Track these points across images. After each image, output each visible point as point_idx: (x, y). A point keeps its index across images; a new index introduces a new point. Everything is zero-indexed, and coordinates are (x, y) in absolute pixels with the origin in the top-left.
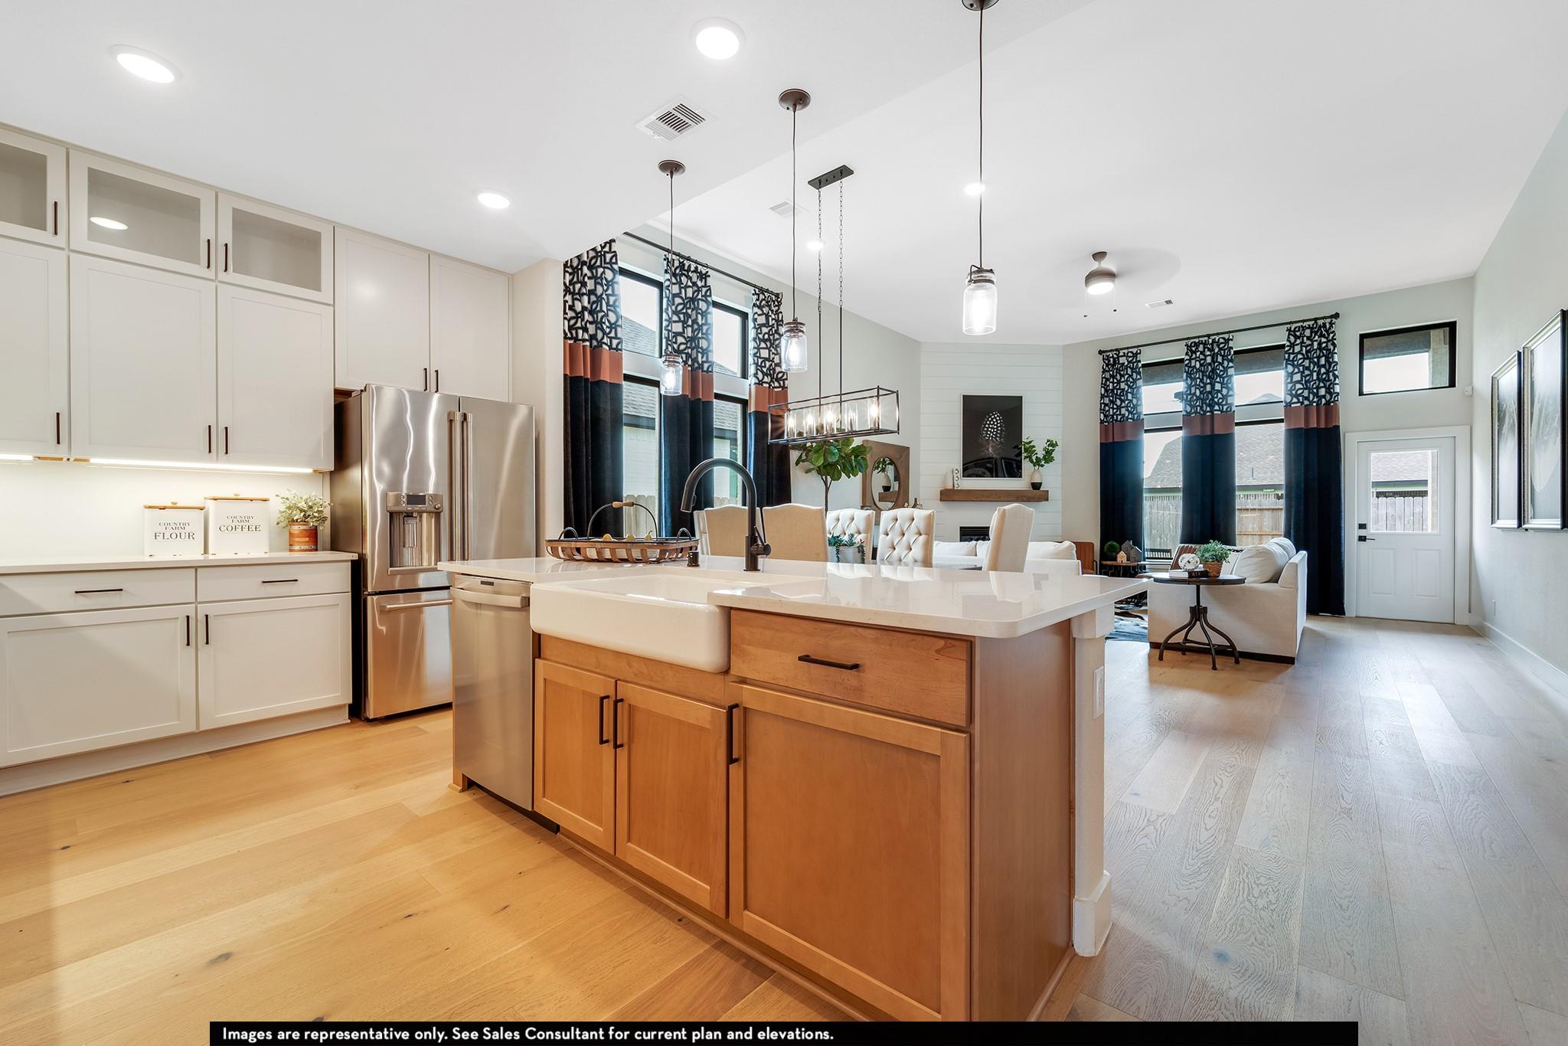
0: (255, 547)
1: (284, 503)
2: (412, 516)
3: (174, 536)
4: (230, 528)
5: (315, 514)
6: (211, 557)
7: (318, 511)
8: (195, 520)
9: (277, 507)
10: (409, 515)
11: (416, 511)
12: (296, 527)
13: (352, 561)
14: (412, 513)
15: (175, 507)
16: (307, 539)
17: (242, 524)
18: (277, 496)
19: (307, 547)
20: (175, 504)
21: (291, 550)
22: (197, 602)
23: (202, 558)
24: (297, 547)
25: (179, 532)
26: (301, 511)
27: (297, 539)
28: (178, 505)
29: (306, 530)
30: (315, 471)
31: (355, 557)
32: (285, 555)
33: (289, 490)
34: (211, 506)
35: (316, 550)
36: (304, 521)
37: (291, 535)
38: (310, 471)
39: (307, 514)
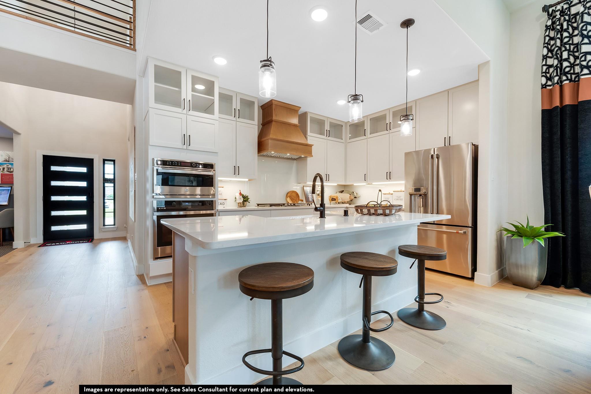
4: (396, 199)
17: (399, 198)
28: (390, 193)
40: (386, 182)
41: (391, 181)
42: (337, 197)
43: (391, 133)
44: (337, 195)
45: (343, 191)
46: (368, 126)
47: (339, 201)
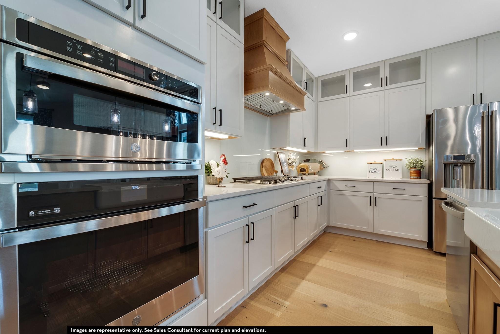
0: (397, 177)
1: (408, 161)
2: (457, 165)
3: (374, 172)
4: (389, 170)
5: (419, 165)
6: (384, 179)
7: (420, 164)
8: (379, 167)
9: (406, 162)
10: (456, 165)
11: (459, 163)
12: (412, 170)
13: (428, 184)
14: (457, 164)
15: (375, 163)
16: (416, 174)
17: (393, 168)
18: (406, 158)
19: (416, 177)
20: (375, 162)
21: (411, 178)
22: (373, 192)
23: (381, 179)
24: (412, 177)
25: (375, 171)
26: (414, 164)
27: (412, 174)
28: (376, 162)
29: (415, 171)
30: (419, 148)
31: (429, 182)
32: (408, 180)
33: (410, 156)
34: (384, 162)
35: (420, 178)
36: (415, 168)
37: (411, 173)
38: (417, 148)
39: (416, 165)
40: (379, 148)
41: (387, 148)
42: (307, 167)
43: (386, 90)
44: (308, 165)
45: (309, 160)
46: (350, 82)
47: (310, 172)
